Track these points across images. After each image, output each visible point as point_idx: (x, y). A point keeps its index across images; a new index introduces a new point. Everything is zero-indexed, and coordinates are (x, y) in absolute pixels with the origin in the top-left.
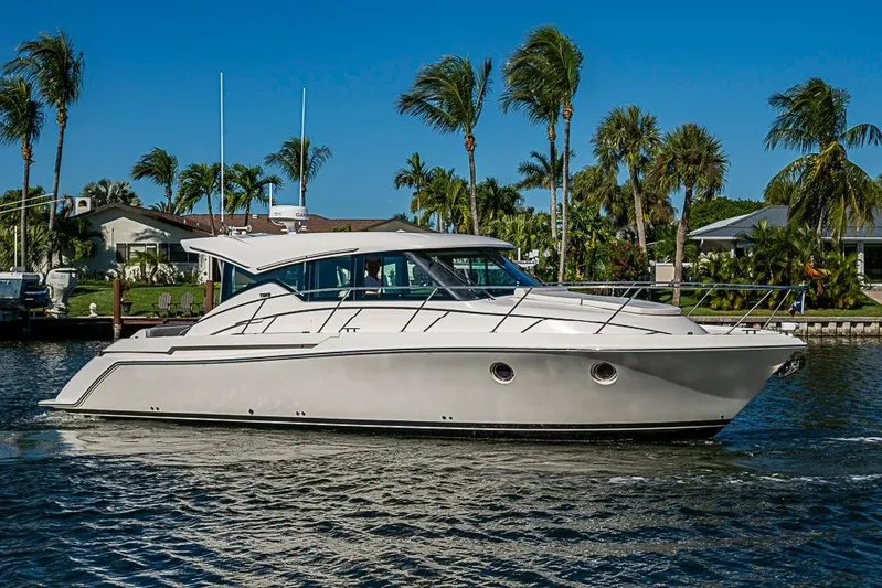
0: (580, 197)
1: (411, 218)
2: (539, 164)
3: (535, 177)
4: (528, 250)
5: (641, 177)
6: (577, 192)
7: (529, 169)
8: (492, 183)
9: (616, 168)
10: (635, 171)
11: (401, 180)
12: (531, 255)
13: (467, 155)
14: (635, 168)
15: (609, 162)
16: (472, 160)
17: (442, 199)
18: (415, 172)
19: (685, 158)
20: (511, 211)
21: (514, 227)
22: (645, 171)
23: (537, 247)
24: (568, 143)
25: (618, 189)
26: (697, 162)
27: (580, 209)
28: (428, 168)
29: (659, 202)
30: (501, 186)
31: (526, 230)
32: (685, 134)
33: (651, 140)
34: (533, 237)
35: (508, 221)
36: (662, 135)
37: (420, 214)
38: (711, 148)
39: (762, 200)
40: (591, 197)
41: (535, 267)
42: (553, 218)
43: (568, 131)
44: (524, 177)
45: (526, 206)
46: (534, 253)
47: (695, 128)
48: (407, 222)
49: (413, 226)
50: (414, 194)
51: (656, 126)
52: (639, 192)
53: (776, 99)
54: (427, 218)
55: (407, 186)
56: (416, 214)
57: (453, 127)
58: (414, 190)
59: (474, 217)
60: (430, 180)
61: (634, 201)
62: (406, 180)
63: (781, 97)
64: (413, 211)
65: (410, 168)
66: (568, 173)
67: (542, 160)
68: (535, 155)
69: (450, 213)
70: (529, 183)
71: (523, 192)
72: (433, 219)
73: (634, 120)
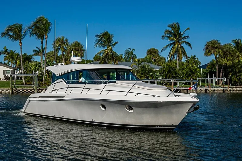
0: (49, 58)
1: (3, 62)
2: (37, 49)
3: (37, 53)
5: (64, 54)
6: (48, 57)
7: (35, 51)
8: (25, 54)
9: (58, 51)
11: (1, 53)
12: (36, 72)
14: (63, 51)
16: (21, 48)
17: (13, 58)
18: (5, 51)
19: (75, 49)
20: (31, 62)
22: (65, 52)
23: (38, 70)
24: (46, 45)
25: (58, 57)
26: (78, 50)
27: (49, 61)
28: (9, 50)
29: (68, 60)
30: (28, 55)
32: (75, 44)
33: (67, 45)
34: (36, 68)
35: (30, 64)
36: (69, 44)
37: (7, 62)
38: (82, 47)
39: (93, 60)
40: (51, 58)
41: (38, 75)
42: (42, 63)
43: (46, 42)
44: (34, 53)
45: (35, 61)
46: (37, 72)
47: (78, 42)
48: (3, 64)
49: (4, 65)
50: (4, 57)
51: (68, 42)
52: (64, 57)
53: (97, 36)
54: (8, 63)
55: (3, 55)
56: (5, 62)
57: (16, 40)
58: (5, 56)
59: (22, 63)
60: (9, 53)
61: (62, 60)
62: (3, 53)
63: (98, 35)
64: (4, 61)
65: (4, 50)
66: (46, 52)
67: (39, 49)
68: (37, 47)
69: (14, 62)
70: (35, 55)
71: (34, 57)
72: (10, 63)
73: (63, 40)
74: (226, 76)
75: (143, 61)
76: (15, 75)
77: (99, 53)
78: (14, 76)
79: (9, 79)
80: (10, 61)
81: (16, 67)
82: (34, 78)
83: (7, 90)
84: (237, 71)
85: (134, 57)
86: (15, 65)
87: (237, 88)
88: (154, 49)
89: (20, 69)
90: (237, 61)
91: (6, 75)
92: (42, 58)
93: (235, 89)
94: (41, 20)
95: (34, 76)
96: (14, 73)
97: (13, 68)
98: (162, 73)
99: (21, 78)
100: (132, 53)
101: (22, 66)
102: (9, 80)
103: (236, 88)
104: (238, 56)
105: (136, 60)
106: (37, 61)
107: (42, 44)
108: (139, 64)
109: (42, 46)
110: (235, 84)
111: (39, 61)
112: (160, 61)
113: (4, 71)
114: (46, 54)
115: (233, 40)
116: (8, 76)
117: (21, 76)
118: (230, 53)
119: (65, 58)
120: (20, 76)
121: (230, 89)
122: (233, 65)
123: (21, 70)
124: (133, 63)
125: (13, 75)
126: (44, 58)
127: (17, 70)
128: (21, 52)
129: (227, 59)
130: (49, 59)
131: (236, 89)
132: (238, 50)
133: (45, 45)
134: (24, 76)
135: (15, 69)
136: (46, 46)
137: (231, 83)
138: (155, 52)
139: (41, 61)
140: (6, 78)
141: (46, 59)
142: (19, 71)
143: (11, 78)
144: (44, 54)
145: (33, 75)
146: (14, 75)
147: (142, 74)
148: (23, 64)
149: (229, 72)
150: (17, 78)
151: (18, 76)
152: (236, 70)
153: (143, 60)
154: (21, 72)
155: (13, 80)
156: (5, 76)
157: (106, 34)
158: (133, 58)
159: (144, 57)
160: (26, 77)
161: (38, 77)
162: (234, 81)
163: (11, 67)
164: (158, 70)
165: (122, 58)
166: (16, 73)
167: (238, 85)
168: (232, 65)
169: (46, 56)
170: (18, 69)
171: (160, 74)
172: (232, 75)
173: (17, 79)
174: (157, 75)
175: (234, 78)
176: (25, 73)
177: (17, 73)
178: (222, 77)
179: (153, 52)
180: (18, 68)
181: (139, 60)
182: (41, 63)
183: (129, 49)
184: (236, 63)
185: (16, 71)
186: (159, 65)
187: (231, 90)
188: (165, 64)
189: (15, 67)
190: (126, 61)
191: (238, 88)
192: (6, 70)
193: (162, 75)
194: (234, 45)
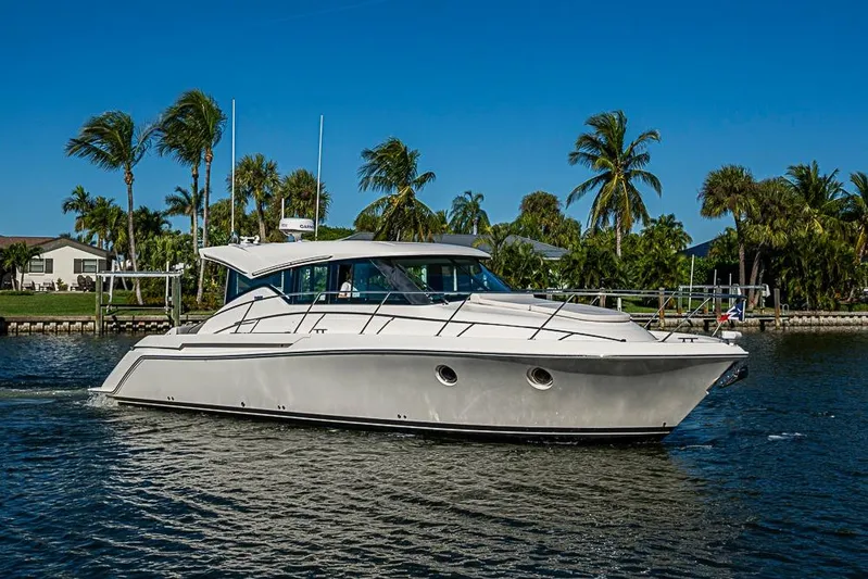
0: (216, 223)
1: (74, 235)
2: (179, 195)
3: (179, 207)
4: (174, 262)
5: (265, 208)
6: (214, 218)
7: (175, 200)
8: (144, 211)
9: (246, 201)
10: (261, 204)
11: (67, 207)
12: (178, 267)
13: (126, 187)
14: (261, 201)
15: (241, 197)
16: (130, 192)
17: (105, 222)
18: (79, 201)
19: (298, 195)
20: (159, 233)
21: (164, 244)
22: (267, 204)
23: (182, 260)
24: (208, 180)
25: (245, 217)
26: (307, 199)
27: (215, 232)
28: (92, 197)
30: (151, 212)
31: (173, 247)
32: (298, 178)
33: (273, 181)
34: (179, 253)
35: (159, 241)
36: (280, 178)
37: (85, 233)
39: (354, 228)
40: (224, 223)
41: (181, 276)
42: (195, 239)
43: (209, 172)
44: (170, 207)
45: (173, 230)
46: (181, 265)
47: (306, 173)
48: (73, 240)
49: (78, 243)
50: (78, 218)
51: (277, 171)
52: (263, 219)
53: (367, 153)
54: (90, 237)
55: (73, 211)
56: (80, 233)
57: (115, 165)
58: (79, 214)
59: (132, 237)
60: (92, 207)
61: (258, 227)
62: (73, 206)
63: (371, 152)
64: (77, 231)
65: (76, 197)
66: (207, 203)
67: (185, 193)
68: (179, 189)
69: (108, 233)
70: (173, 211)
71: (169, 218)
72: (96, 238)
73: (261, 165)
74: (769, 280)
75: (509, 233)
76: (112, 276)
77: (373, 206)
78: (108, 279)
79: (92, 286)
80: (94, 232)
81: (115, 250)
82: (170, 285)
83: (84, 323)
84: (804, 263)
85: (482, 219)
86: (111, 244)
87: (805, 318)
88: (545, 196)
89: (127, 257)
90: (803, 234)
91: (84, 275)
92: (195, 222)
93: (796, 319)
94: (192, 104)
95: (170, 279)
96: (109, 269)
97: (105, 254)
98: (569, 270)
99: (130, 284)
100: (477, 206)
101: (133, 247)
102: (93, 290)
103: (800, 317)
104: (807, 218)
105: (489, 229)
106: (178, 232)
107: (196, 179)
108: (499, 242)
109: (196, 184)
110: (798, 305)
111: (186, 230)
112: (564, 232)
113: (77, 262)
114: (208, 209)
115: (792, 168)
116: (88, 277)
117: (130, 278)
118: (782, 209)
119: (268, 223)
120: (125, 278)
121: (781, 319)
122: (791, 246)
123: (131, 258)
124: (478, 239)
125: (104, 275)
126: (201, 222)
127: (115, 259)
128: (131, 203)
129: (771, 225)
130: (215, 225)
131: (800, 321)
132: (807, 198)
133: (206, 181)
134: (139, 278)
135: (111, 257)
136: (208, 184)
137: (784, 299)
138: (548, 205)
139: (192, 231)
140: (84, 284)
141: (206, 225)
142: (125, 264)
143: (97, 285)
144: (202, 210)
145: (167, 276)
146: (108, 275)
147: (507, 273)
148: (136, 241)
149: (780, 268)
150: (119, 284)
151: (120, 279)
152: (800, 262)
153: (512, 230)
154: (128, 264)
155: (104, 290)
156: (80, 278)
157: (394, 146)
158: (479, 221)
159: (514, 220)
160: (145, 282)
161: (183, 280)
162: (795, 297)
163: (98, 251)
164: (558, 261)
165: (444, 221)
166: (113, 270)
167: (806, 307)
168: (787, 247)
169: (208, 217)
170: (122, 257)
171: (563, 272)
172: (789, 277)
173: (117, 288)
174: (552, 277)
175: (795, 286)
176: (141, 269)
177: (119, 270)
178: (757, 284)
179: (540, 205)
180: (119, 253)
181: (496, 230)
182: (193, 238)
183: (467, 196)
184: (801, 238)
185: (114, 261)
186: (560, 246)
187: (784, 325)
188: (578, 240)
189: (112, 249)
190: (458, 231)
191: (809, 317)
192: (84, 260)
193: (567, 277)
194: (795, 181)
